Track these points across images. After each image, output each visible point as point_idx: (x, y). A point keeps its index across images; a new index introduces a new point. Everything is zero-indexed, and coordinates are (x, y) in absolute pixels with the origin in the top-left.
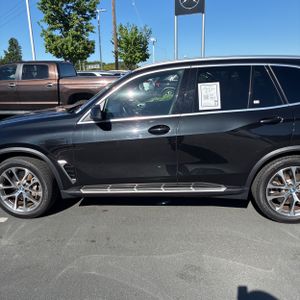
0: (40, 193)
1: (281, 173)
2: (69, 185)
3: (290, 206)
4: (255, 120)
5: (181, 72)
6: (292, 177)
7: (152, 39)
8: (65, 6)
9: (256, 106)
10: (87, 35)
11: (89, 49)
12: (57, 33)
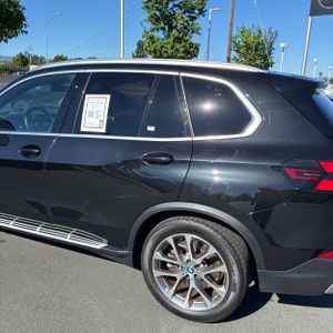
7: (281, 45)
8: (171, 5)
10: (192, 37)
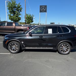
0: (18, 48)
1: (62, 45)
2: (23, 47)
3: (64, 52)
4: (58, 36)
5: (45, 27)
6: (64, 46)
7: (34, 17)
8: (14, 9)
9: (58, 33)
10: (19, 16)
11: (19, 19)
12: (12, 15)
